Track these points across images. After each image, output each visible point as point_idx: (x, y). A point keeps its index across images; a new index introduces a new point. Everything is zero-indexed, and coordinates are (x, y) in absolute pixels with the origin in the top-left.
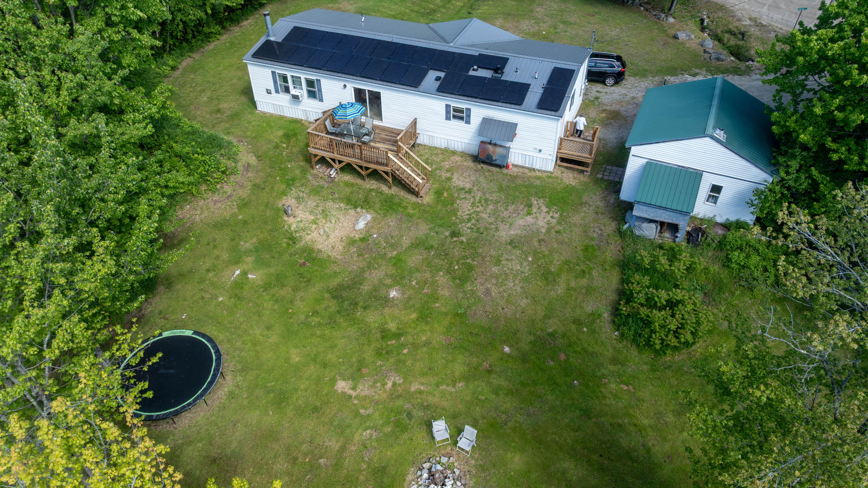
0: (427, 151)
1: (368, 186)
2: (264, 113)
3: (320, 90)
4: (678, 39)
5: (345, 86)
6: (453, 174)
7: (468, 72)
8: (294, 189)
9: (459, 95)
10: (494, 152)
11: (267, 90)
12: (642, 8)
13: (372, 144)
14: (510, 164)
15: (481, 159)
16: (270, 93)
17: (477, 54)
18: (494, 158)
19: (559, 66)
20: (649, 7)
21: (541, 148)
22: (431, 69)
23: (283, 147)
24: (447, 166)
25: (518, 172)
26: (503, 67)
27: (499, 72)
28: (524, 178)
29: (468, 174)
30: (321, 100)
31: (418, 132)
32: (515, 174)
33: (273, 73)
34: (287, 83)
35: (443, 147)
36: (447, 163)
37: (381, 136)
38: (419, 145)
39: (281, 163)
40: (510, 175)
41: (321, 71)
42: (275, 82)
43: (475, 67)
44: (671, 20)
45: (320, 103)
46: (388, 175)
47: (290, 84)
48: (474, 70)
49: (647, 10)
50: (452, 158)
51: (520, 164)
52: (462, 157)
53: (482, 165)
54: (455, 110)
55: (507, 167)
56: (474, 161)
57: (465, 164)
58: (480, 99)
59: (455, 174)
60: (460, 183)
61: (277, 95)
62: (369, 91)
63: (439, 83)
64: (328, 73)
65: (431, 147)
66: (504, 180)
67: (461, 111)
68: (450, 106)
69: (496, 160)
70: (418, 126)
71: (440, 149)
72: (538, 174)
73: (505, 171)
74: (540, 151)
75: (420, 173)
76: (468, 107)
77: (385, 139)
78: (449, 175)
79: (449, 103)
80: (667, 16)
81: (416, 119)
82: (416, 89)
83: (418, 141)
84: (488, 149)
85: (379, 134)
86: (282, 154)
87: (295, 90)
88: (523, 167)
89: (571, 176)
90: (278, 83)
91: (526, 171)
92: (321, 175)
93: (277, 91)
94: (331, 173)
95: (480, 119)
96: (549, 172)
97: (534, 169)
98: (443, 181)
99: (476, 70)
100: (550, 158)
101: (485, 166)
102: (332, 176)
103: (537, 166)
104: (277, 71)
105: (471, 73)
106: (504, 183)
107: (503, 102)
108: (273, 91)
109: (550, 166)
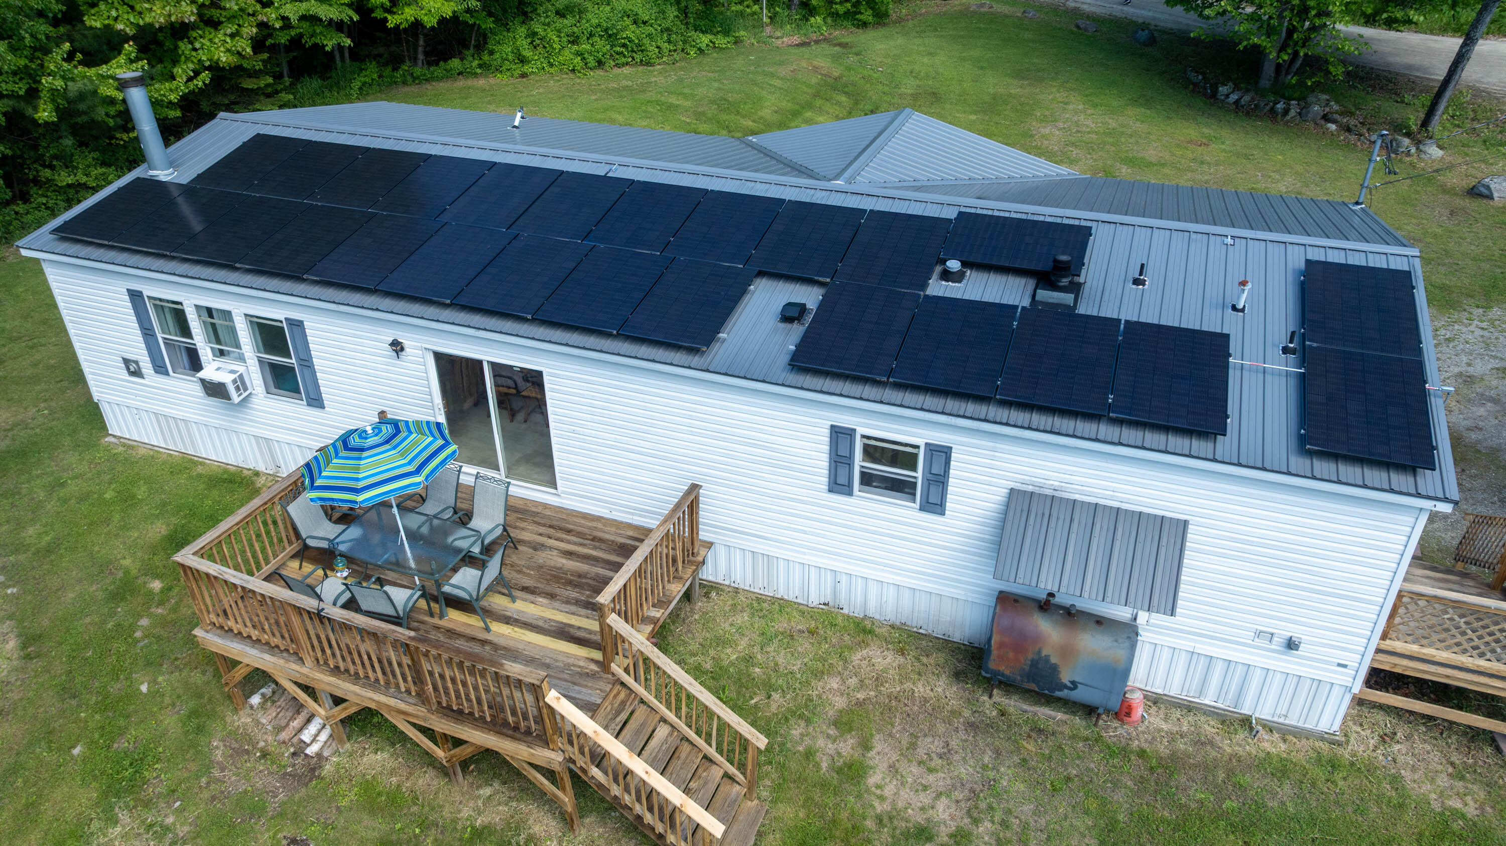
0: (743, 619)
1: (466, 812)
2: (129, 446)
3: (307, 363)
4: (1490, 197)
5: (397, 347)
6: (866, 746)
7: (924, 286)
8: (124, 816)
9: (898, 386)
10: (1067, 652)
11: (127, 362)
12: (1333, 127)
13: (499, 602)
14: (1136, 697)
15: (996, 673)
16: (137, 373)
17: (950, 214)
18: (1066, 677)
19: (1317, 255)
20: (1353, 122)
21: (1295, 631)
22: (761, 274)
23: (151, 593)
24: (840, 703)
25: (1172, 737)
26: (1078, 263)
27: (1065, 282)
28: (1208, 768)
29: (937, 746)
30: (316, 401)
31: (704, 535)
32: (1163, 749)
33: (135, 296)
34: (191, 337)
35: (814, 600)
36: (834, 683)
37: (542, 557)
38: (710, 588)
39: (115, 675)
40: (1142, 753)
41: (301, 288)
42: (148, 333)
43: (954, 265)
44: (1434, 152)
45: (314, 412)
46: (554, 781)
47: (200, 339)
48: (947, 275)
49: (1348, 130)
50: (856, 657)
51: (1180, 694)
52: (902, 652)
53: (998, 696)
54: (873, 452)
55: (1123, 712)
56: (958, 675)
57: (920, 689)
58: (1003, 403)
59: (878, 744)
60: (906, 795)
61: (161, 379)
62: (494, 366)
63: (797, 331)
64: (330, 293)
65: (760, 599)
66: (1116, 784)
67: (905, 458)
68: (851, 433)
69: (1074, 685)
70: (705, 515)
71: (804, 611)
72: (1271, 745)
73: (1113, 731)
74: (1291, 645)
75: (712, 752)
76: (940, 437)
77: (558, 577)
78: (847, 747)
79: (845, 420)
80: (1418, 143)
81: (694, 488)
82: (696, 360)
83: (708, 574)
84: (1038, 638)
85: (537, 547)
86: (133, 627)
87: (219, 362)
88: (1189, 708)
89: (1435, 757)
90: (160, 336)
91: (1210, 728)
92: (267, 740)
93: (160, 369)
94: (306, 736)
95: (995, 497)
96: (1322, 737)
97: (1246, 722)
98: (824, 785)
99: (957, 277)
100: (1339, 675)
101: (1013, 704)
102: (312, 750)
104: (149, 291)
105: (937, 288)
106: (1119, 797)
107: (1120, 422)
108: (146, 366)
109: (1331, 712)
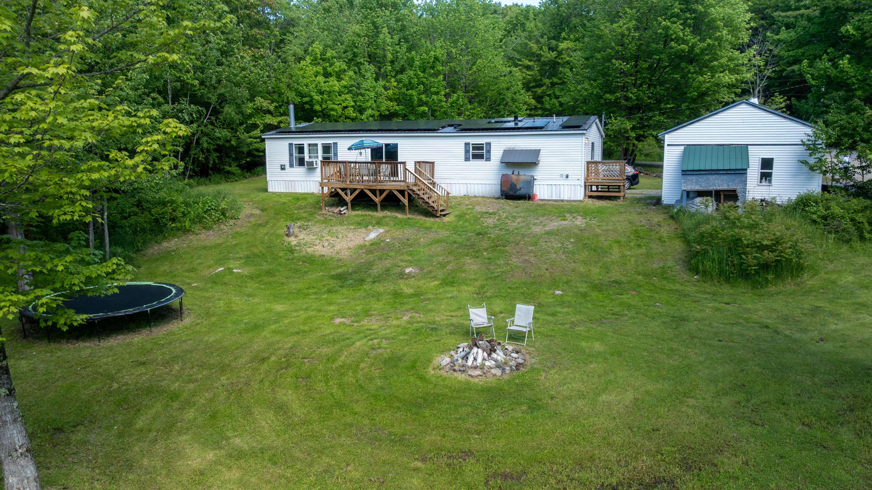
1: (381, 215)
2: (274, 194)
3: (336, 154)
5: (361, 153)
10: (518, 180)
11: (281, 166)
15: (504, 191)
16: (284, 169)
18: (518, 187)
21: (567, 173)
24: (468, 203)
29: (490, 205)
33: (291, 144)
34: (303, 153)
35: (462, 194)
39: (287, 211)
41: (339, 133)
42: (291, 155)
47: (306, 154)
50: (472, 199)
51: (546, 198)
53: (505, 200)
54: (474, 148)
55: (533, 198)
57: (487, 200)
59: (477, 206)
60: (482, 210)
61: (291, 169)
62: (386, 144)
64: (346, 133)
67: (481, 147)
68: (469, 143)
69: (520, 189)
73: (530, 202)
74: (567, 177)
76: (488, 140)
79: (468, 140)
82: (435, 132)
84: (511, 178)
86: (289, 207)
87: (311, 159)
88: (549, 200)
90: (294, 155)
92: (330, 213)
93: (291, 166)
94: (341, 210)
95: (501, 153)
96: (579, 202)
97: (562, 201)
98: (464, 210)
100: (578, 183)
101: (508, 201)
102: (343, 213)
103: (566, 196)
104: (294, 143)
107: (524, 129)
108: (287, 166)
109: (579, 194)
